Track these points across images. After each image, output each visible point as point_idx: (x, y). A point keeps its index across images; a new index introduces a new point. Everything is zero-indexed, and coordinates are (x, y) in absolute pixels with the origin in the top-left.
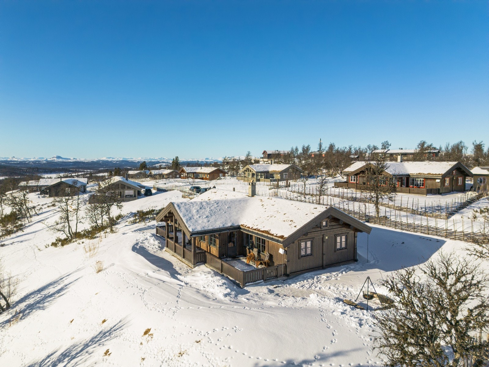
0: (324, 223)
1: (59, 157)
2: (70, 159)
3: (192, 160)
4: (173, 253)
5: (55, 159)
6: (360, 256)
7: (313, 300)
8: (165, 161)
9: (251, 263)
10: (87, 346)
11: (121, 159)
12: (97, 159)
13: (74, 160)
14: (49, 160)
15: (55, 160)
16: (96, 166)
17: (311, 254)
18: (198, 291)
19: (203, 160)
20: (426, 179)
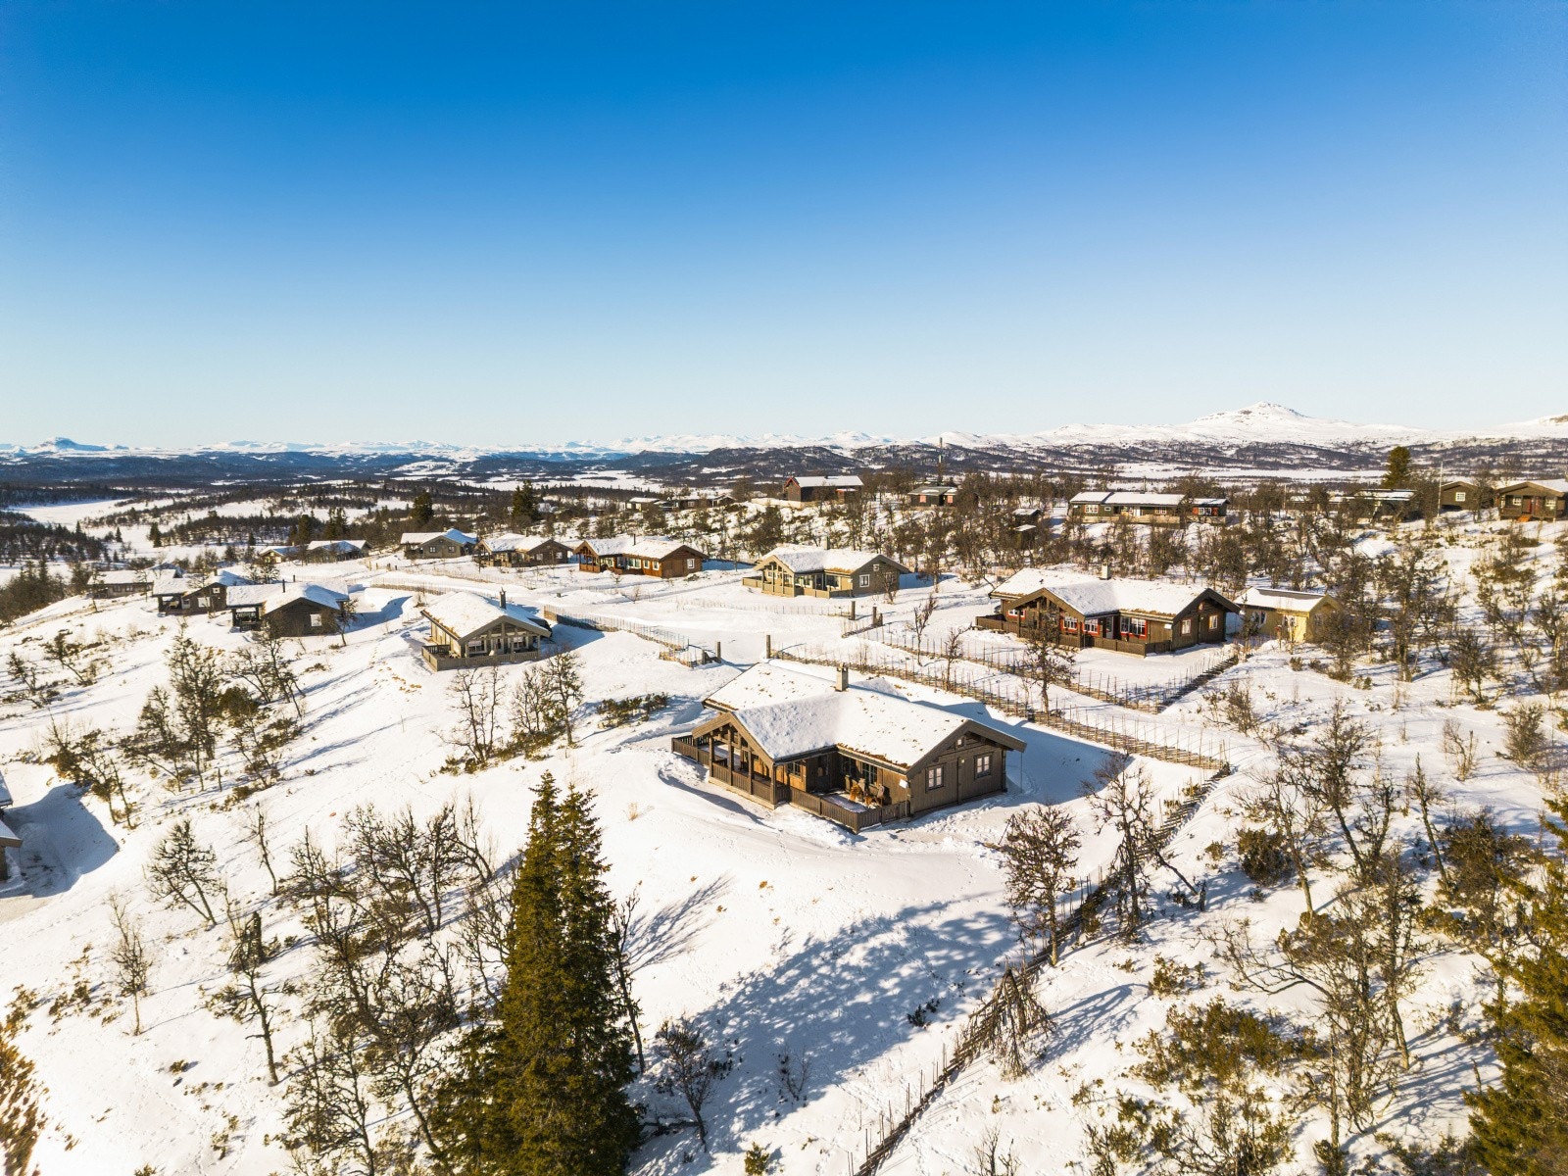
0: (960, 742)
1: (65, 443)
2: (103, 449)
3: (522, 450)
4: (729, 786)
5: (53, 449)
6: (1011, 783)
7: (948, 845)
8: (431, 452)
9: (857, 800)
10: (686, 907)
11: (283, 449)
12: (200, 449)
13: (120, 454)
14: (31, 451)
15: (51, 453)
16: (197, 471)
17: (942, 786)
18: (804, 840)
19: (560, 450)
20: (1149, 622)
